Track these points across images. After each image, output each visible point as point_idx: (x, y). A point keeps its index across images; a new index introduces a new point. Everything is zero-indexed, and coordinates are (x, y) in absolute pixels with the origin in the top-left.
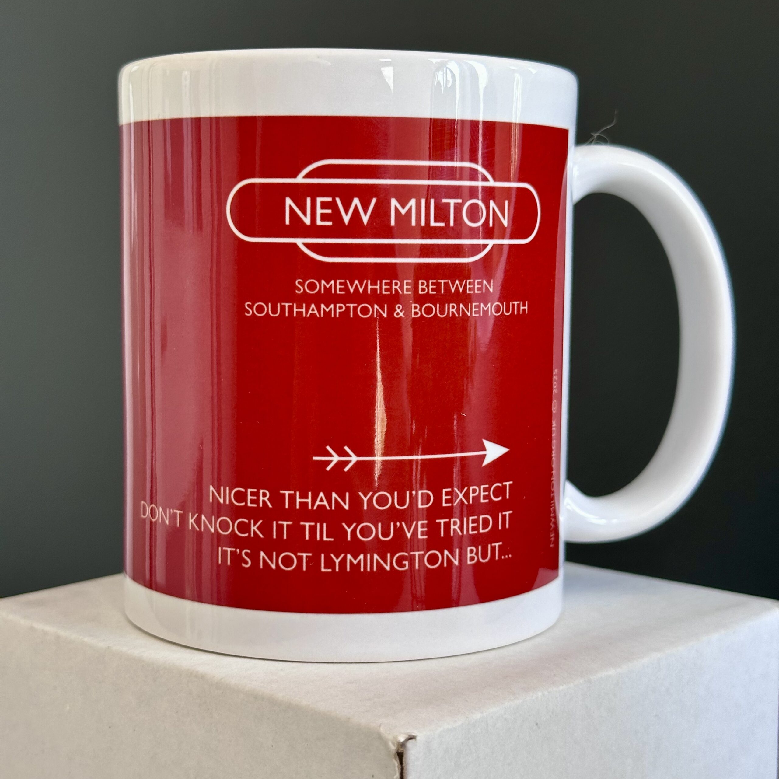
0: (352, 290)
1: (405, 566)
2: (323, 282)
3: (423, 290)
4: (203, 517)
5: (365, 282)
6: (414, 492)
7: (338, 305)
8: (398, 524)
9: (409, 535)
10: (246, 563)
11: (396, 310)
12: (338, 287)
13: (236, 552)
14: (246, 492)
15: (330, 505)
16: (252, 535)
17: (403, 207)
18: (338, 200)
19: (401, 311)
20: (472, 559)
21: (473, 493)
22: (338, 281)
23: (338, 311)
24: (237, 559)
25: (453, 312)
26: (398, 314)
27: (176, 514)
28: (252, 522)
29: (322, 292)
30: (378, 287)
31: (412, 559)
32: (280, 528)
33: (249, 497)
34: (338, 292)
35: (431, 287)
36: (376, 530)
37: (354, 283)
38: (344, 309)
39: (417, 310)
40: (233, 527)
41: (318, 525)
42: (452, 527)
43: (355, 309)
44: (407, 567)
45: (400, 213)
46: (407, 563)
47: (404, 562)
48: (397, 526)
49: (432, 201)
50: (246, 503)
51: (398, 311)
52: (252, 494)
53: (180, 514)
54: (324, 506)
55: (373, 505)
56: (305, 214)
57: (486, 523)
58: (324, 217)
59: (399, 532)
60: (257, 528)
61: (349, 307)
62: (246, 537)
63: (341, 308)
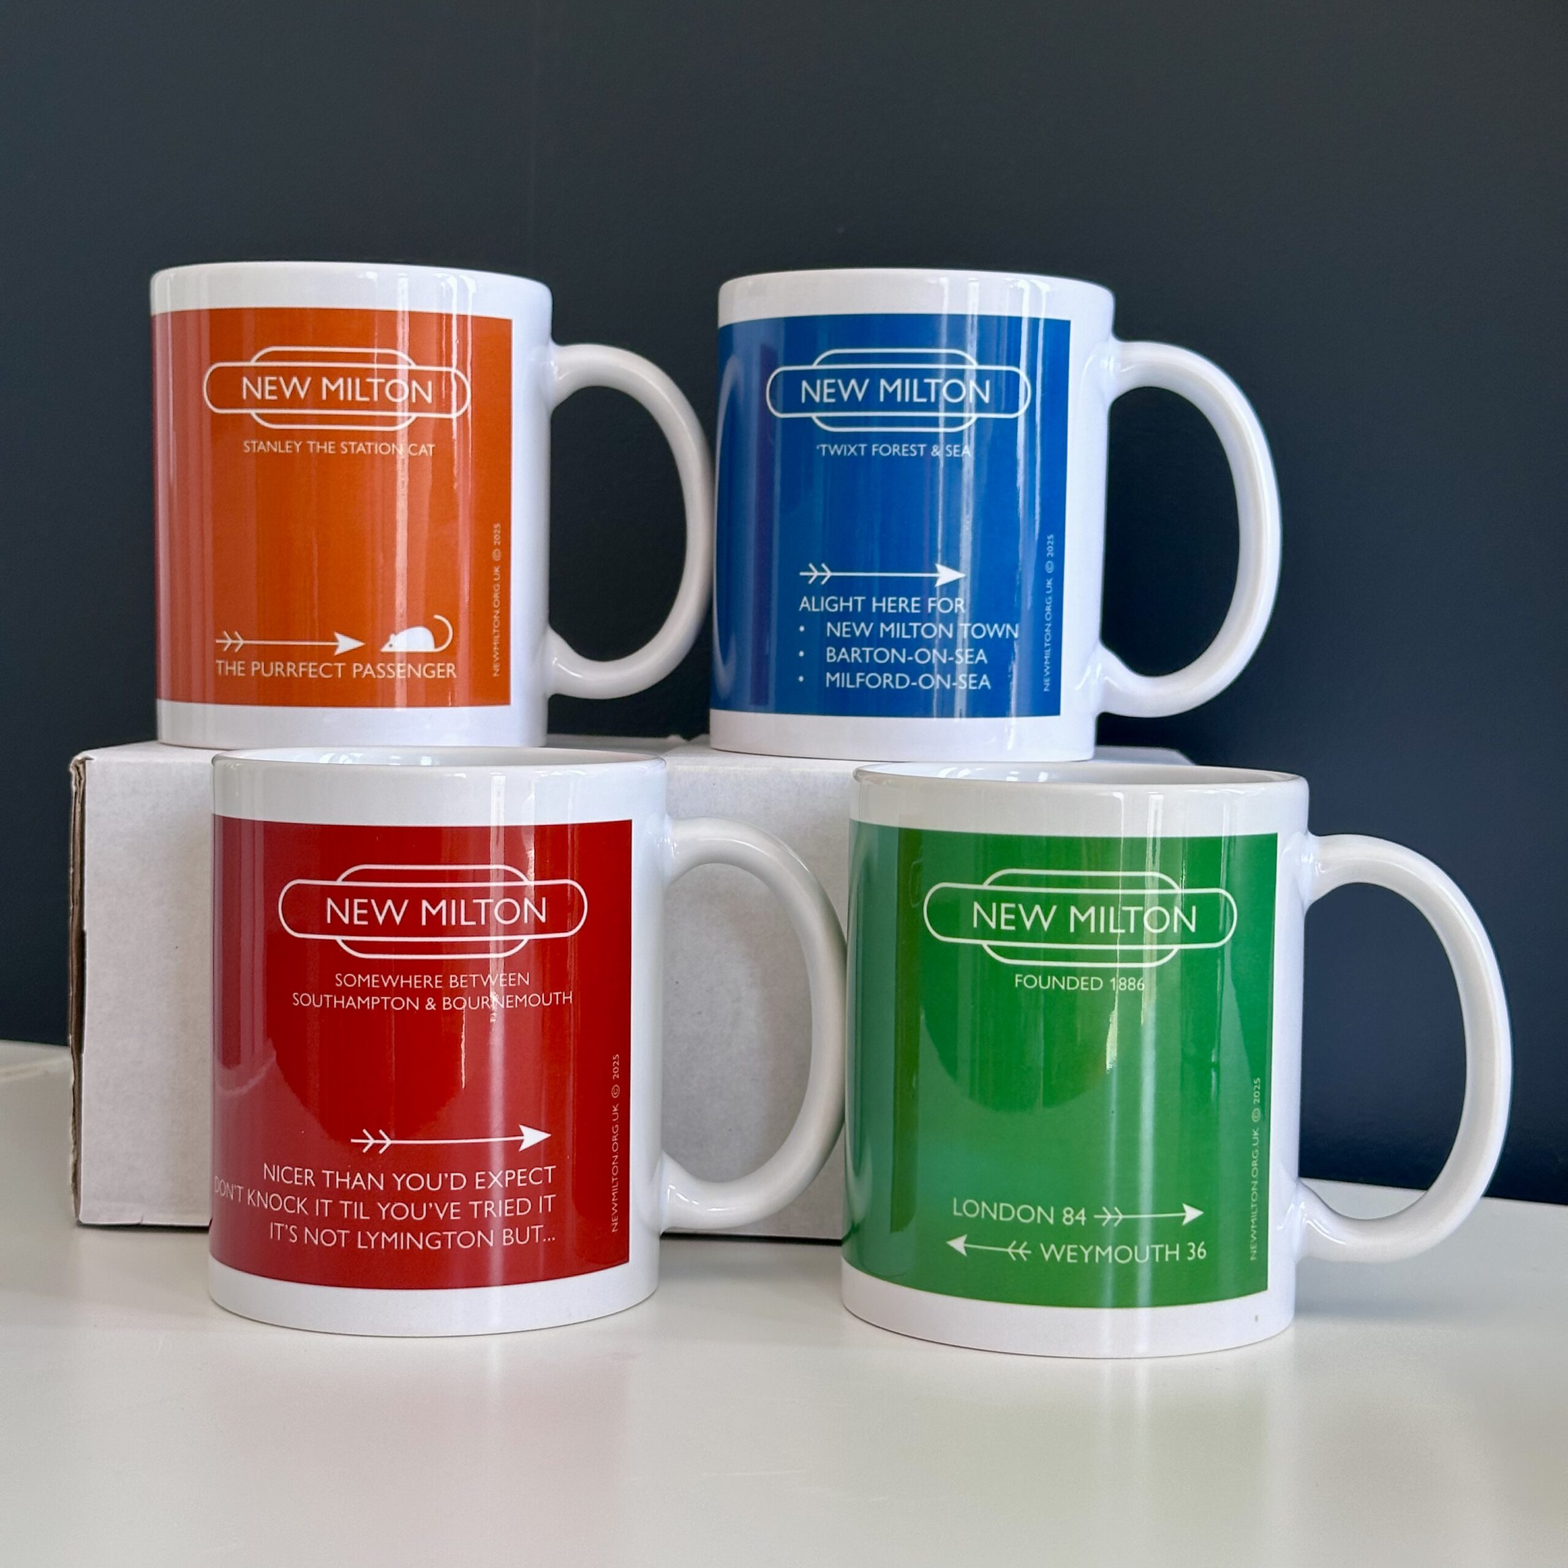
0: (386, 985)
1: (437, 1245)
2: (360, 976)
3: (454, 984)
4: (259, 1194)
5: (398, 976)
6: (446, 1175)
7: (373, 998)
8: (431, 1205)
9: (441, 1216)
10: (294, 1239)
11: (427, 1003)
12: (373, 981)
13: (284, 1227)
14: (294, 1170)
15: (367, 1186)
16: (298, 1212)
17: (434, 908)
18: (373, 901)
19: (433, 1004)
20: (508, 1240)
21: (509, 1177)
22: (373, 976)
23: (373, 1003)
24: (285, 1233)
25: (485, 1005)
26: (429, 1007)
27: (238, 1189)
28: (298, 1199)
29: (359, 986)
30: (410, 982)
31: (444, 1239)
32: (322, 1205)
33: (296, 1176)
34: (373, 986)
35: (462, 981)
36: (410, 1211)
37: (387, 978)
38: (379, 1001)
39: (448, 1003)
40: (283, 1204)
41: (356, 1203)
42: (486, 1209)
43: (389, 1001)
44: (439, 1247)
45: (431, 913)
46: (439, 1242)
47: (437, 1242)
48: (429, 1207)
49: (463, 902)
50: (294, 1181)
51: (430, 1003)
52: (299, 1173)
53: (242, 1190)
54: (361, 1186)
55: (406, 1187)
56: (344, 914)
57: (524, 1207)
58: (360, 917)
59: (432, 1212)
60: (303, 1205)
61: (384, 1000)
62: (293, 1214)
63: (375, 1000)
